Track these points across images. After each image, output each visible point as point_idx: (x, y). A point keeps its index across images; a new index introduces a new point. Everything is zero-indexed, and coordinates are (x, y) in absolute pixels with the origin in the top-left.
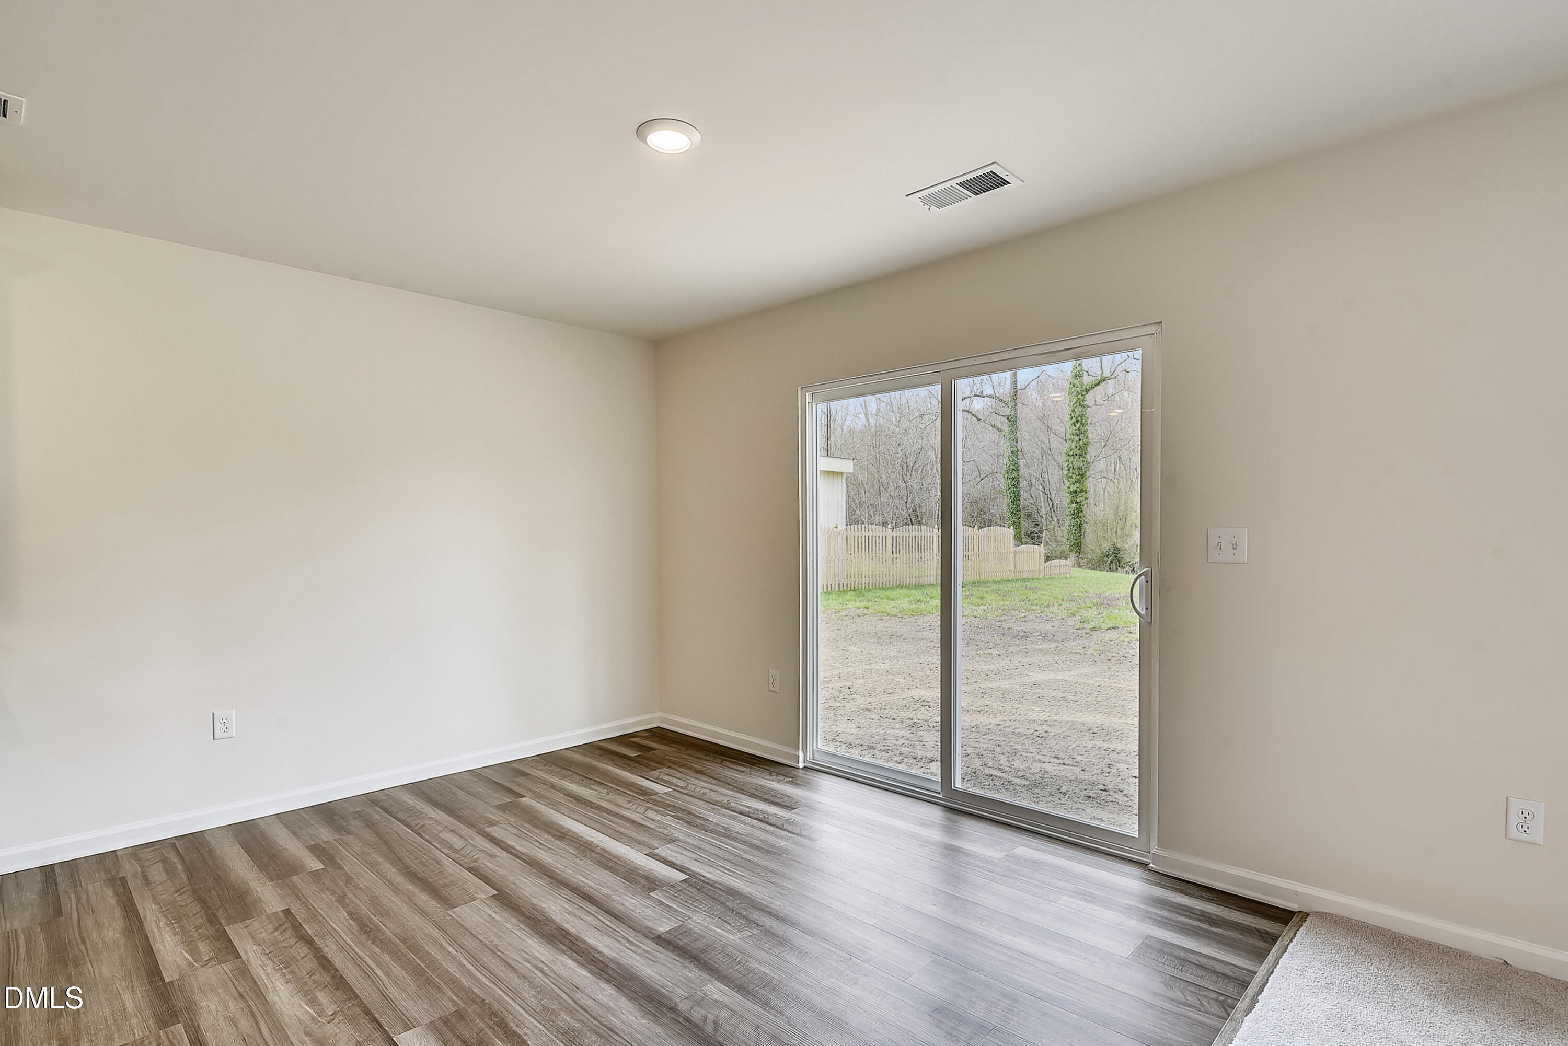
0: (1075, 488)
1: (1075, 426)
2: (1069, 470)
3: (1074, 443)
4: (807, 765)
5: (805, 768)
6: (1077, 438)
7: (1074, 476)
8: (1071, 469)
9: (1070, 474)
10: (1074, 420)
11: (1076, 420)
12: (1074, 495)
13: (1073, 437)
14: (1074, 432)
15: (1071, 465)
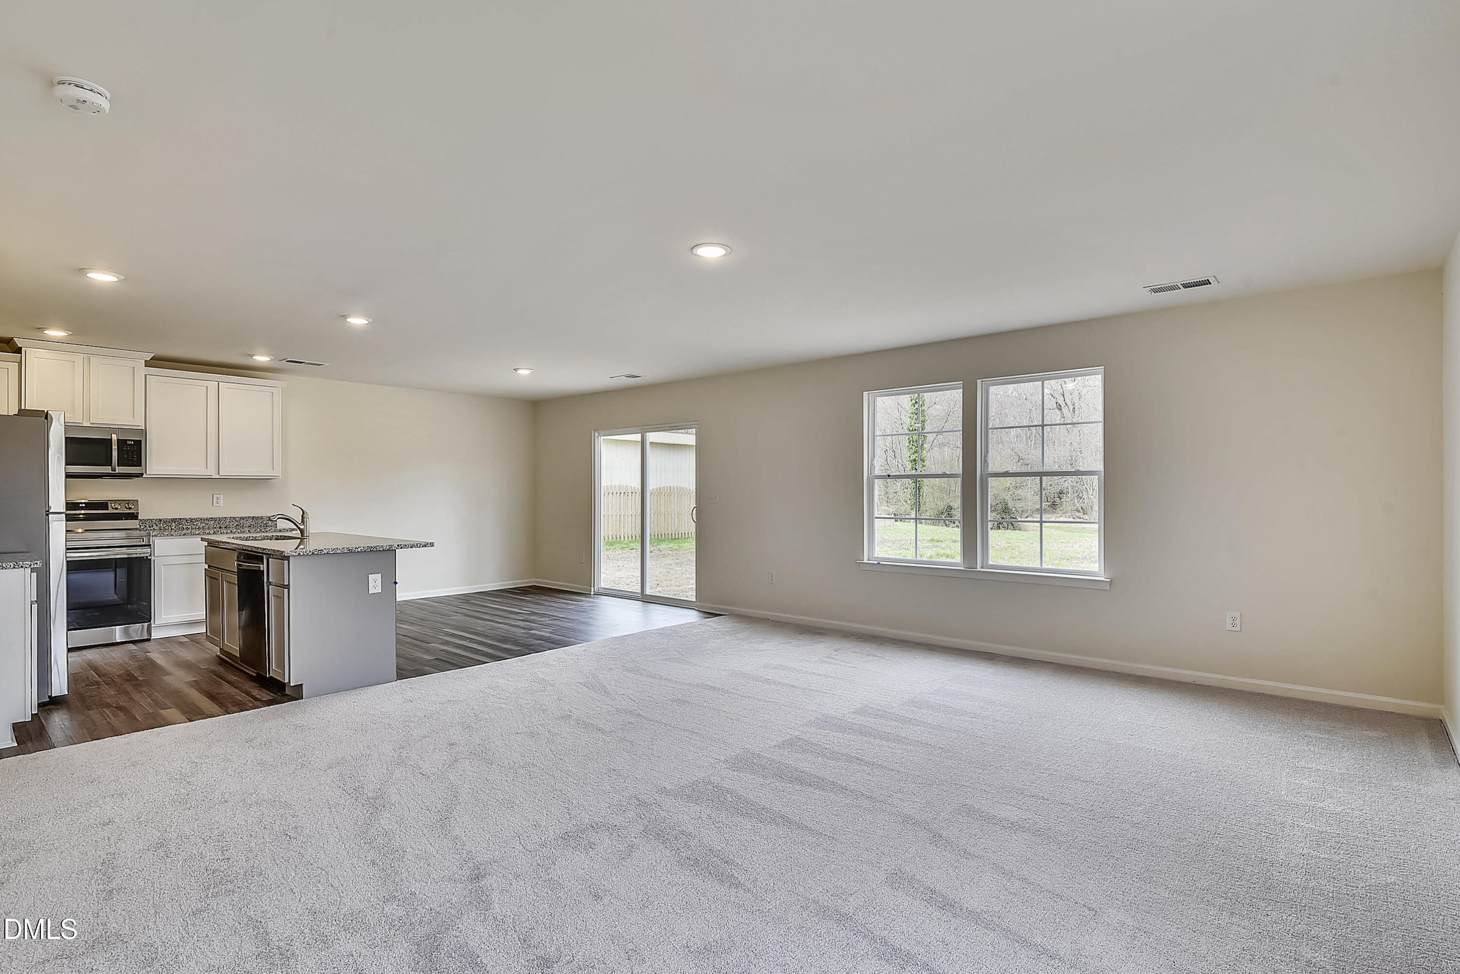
0: (914, 457)
1: (914, 406)
2: (910, 442)
3: (914, 420)
4: (595, 593)
5: (594, 594)
6: (916, 417)
7: (914, 448)
8: (912, 442)
9: (911, 446)
10: (914, 401)
11: (915, 402)
12: (914, 463)
13: (912, 415)
14: (914, 411)
15: (911, 438)
